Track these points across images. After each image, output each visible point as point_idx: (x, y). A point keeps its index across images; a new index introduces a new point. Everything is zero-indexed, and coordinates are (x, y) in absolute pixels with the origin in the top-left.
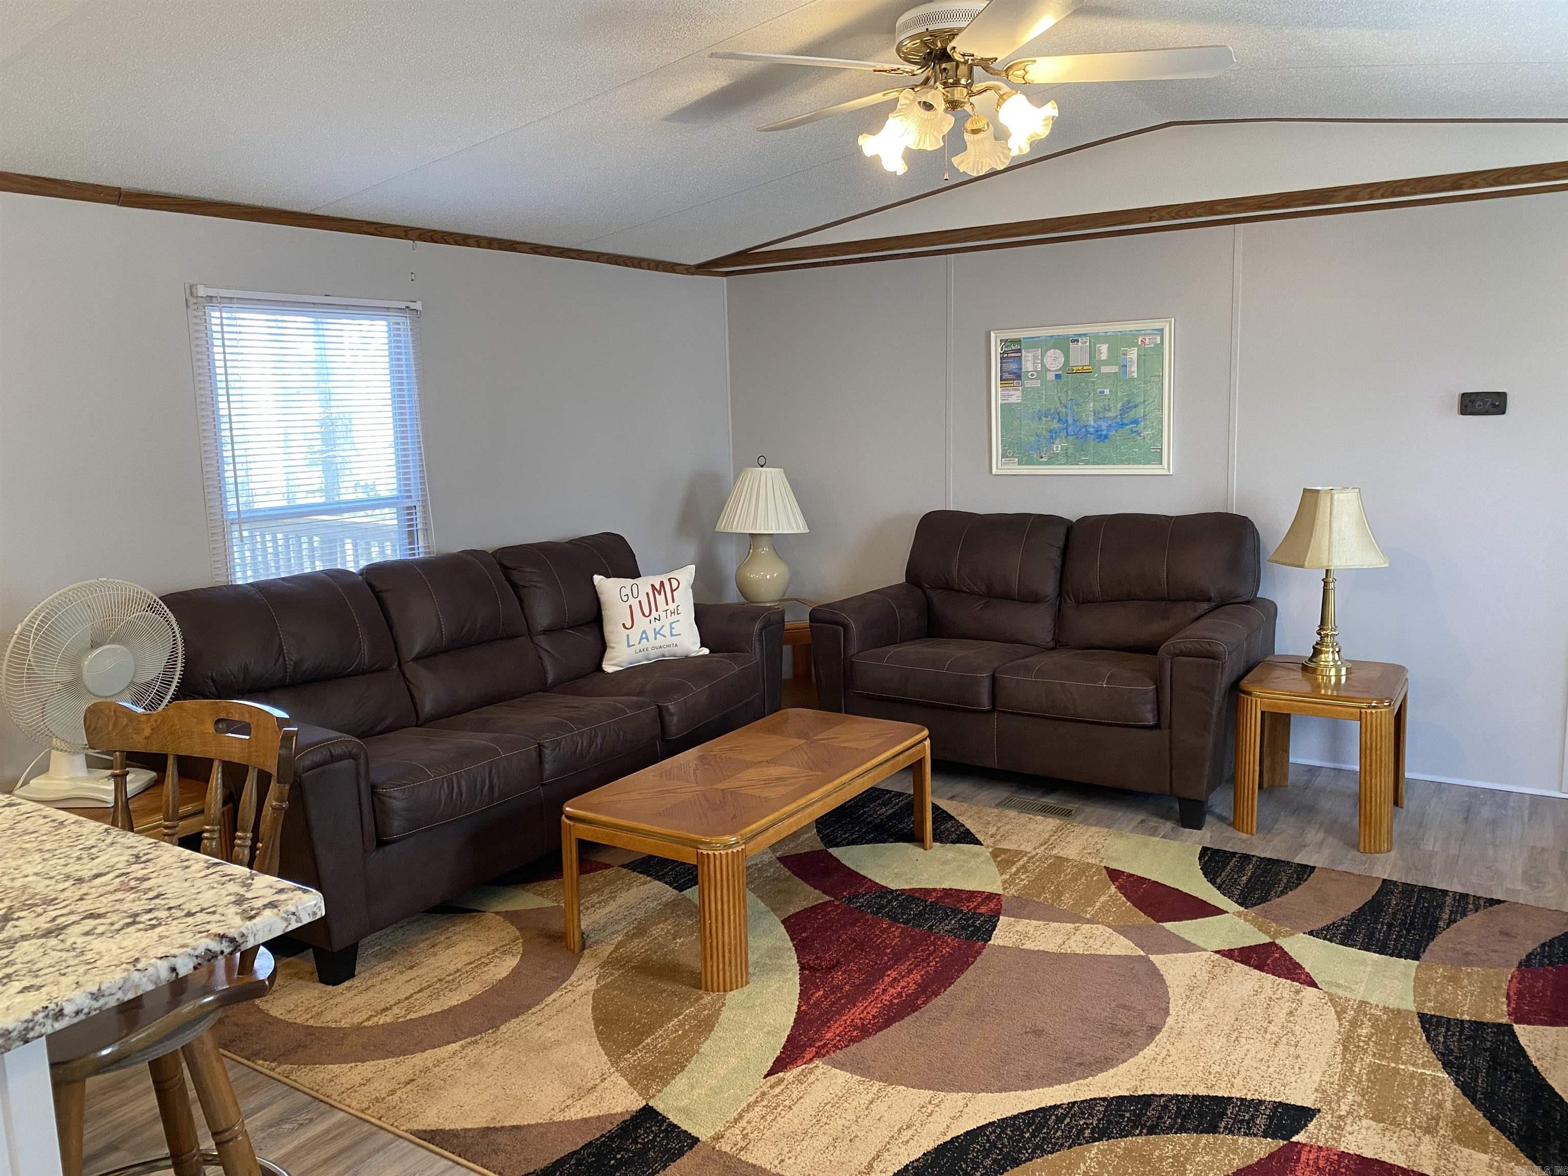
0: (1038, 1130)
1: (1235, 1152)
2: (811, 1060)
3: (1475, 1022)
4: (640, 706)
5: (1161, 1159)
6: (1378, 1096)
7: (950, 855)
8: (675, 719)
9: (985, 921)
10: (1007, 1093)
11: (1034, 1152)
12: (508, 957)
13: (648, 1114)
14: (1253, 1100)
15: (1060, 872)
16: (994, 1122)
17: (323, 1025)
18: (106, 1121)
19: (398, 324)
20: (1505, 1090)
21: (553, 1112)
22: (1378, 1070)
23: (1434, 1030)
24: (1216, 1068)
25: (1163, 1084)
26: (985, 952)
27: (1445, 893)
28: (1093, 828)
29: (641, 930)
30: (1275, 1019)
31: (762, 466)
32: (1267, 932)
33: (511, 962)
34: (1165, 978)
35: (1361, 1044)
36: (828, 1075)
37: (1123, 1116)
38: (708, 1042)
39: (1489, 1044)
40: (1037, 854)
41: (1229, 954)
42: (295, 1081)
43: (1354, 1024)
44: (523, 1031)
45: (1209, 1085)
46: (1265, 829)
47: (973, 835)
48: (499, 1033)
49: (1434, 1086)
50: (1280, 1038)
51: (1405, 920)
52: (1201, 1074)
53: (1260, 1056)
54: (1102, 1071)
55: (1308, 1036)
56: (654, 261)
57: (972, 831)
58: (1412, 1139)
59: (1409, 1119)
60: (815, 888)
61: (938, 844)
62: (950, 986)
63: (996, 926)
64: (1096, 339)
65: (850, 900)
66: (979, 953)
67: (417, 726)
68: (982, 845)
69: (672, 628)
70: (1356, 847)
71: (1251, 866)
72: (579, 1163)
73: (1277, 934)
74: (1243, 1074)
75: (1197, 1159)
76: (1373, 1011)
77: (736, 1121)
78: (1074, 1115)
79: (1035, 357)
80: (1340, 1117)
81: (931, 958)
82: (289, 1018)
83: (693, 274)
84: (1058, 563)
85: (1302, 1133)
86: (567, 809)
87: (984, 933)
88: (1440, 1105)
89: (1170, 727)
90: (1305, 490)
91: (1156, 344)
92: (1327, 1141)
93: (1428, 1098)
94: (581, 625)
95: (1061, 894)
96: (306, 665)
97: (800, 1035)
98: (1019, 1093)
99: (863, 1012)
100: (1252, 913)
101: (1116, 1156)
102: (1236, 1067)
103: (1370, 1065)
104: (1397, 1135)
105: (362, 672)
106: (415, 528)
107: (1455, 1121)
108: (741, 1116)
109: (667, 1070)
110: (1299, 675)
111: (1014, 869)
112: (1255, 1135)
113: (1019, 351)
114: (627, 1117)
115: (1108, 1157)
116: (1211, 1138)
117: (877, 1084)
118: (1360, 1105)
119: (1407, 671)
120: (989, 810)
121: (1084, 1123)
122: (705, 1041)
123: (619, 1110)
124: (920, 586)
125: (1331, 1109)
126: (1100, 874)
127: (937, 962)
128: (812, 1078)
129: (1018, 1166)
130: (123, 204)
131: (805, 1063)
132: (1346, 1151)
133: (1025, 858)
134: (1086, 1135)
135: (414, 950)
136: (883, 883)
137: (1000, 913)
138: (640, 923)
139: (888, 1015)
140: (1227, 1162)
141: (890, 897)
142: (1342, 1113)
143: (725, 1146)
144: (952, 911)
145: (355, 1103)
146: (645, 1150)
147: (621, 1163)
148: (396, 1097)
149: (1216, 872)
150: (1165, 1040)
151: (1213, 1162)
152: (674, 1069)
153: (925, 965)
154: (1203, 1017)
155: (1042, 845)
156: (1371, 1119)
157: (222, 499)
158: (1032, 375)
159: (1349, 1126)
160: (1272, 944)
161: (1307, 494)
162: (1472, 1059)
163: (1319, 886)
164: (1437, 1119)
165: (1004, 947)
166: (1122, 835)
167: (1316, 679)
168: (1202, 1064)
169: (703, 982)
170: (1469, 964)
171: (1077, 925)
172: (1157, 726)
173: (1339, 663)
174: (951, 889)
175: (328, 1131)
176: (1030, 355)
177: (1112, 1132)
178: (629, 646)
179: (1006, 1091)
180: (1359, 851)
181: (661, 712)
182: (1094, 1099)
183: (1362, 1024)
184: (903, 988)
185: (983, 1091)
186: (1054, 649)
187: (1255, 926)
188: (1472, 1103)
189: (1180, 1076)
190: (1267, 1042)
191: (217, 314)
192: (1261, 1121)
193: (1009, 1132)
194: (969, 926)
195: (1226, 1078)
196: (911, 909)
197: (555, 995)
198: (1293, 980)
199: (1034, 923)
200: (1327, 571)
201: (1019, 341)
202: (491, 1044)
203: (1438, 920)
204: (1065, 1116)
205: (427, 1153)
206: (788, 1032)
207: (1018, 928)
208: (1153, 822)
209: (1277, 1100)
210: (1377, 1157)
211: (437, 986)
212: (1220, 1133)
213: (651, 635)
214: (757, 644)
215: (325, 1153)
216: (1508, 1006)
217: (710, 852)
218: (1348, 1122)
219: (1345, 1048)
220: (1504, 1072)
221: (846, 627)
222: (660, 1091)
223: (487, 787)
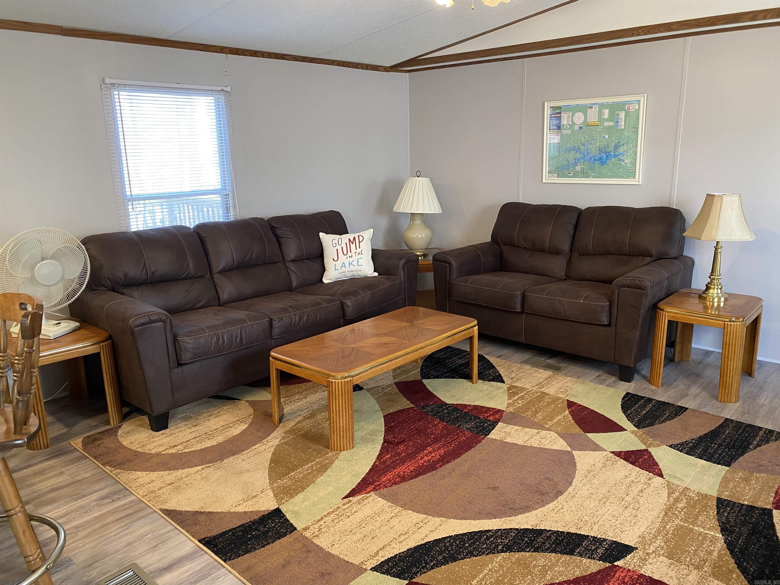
0: (474, 543)
1: (578, 567)
2: (370, 492)
3: (750, 506)
4: (330, 301)
5: (535, 566)
6: (675, 544)
7: (485, 387)
8: (351, 308)
9: (490, 425)
10: (465, 521)
11: (467, 555)
12: (242, 424)
13: (278, 512)
14: (600, 538)
15: (541, 401)
16: (452, 536)
17: (143, 451)
18: (29, 490)
19: (219, 99)
20: (753, 548)
21: (231, 507)
22: (680, 529)
23: (723, 508)
24: (586, 518)
25: (553, 524)
26: (483, 441)
27: (760, 428)
28: (570, 378)
29: (312, 415)
30: (631, 493)
31: (418, 177)
32: (645, 444)
33: (243, 427)
34: (577, 464)
35: (676, 512)
36: (375, 501)
37: (524, 540)
38: (322, 477)
39: (754, 519)
40: (533, 390)
41: (618, 454)
42: (119, 478)
43: (677, 500)
44: (234, 463)
45: (579, 527)
46: (667, 384)
47: (502, 377)
48: (223, 463)
49: (711, 541)
50: (630, 504)
51: (730, 443)
52: (576, 521)
53: (614, 514)
54: (521, 513)
55: (647, 504)
56: (364, 64)
57: (502, 375)
58: (686, 571)
59: (688, 559)
60: (408, 400)
61: (481, 381)
62: (457, 458)
63: (495, 427)
64: (602, 106)
65: (423, 407)
66: (480, 442)
67: (219, 306)
68: (504, 383)
69: (358, 262)
70: (716, 398)
71: (650, 405)
72: (233, 534)
73: (651, 445)
74: (600, 523)
75: (556, 569)
76: (690, 494)
77: (319, 521)
78: (497, 537)
79: (568, 117)
80: (648, 554)
81: (453, 442)
82: (130, 446)
83: (389, 71)
84: (572, 232)
85: (622, 560)
86: (272, 353)
87: (487, 431)
88: (710, 553)
89: (616, 326)
90: (708, 195)
91: (636, 110)
92: (635, 566)
93: (704, 548)
94: (313, 258)
95: (537, 412)
96: (157, 274)
97: (369, 477)
98: (472, 521)
99: (406, 468)
100: (640, 431)
101: (511, 562)
102: (598, 519)
103: (677, 525)
104: (677, 568)
105: (188, 278)
106: (228, 206)
107: (716, 563)
108: (322, 518)
109: (296, 490)
110: (697, 301)
111: (517, 397)
112: (594, 559)
113: (560, 113)
114: (266, 513)
115: (506, 562)
116: (567, 557)
117: (399, 508)
118: (662, 548)
119: (763, 301)
120: (515, 365)
121: (501, 542)
122: (320, 476)
123: (263, 509)
124: (497, 243)
125: (644, 549)
126: (563, 404)
127: (455, 445)
128: (366, 501)
129: (455, 562)
130: (64, 35)
131: (366, 493)
132: (644, 574)
133: (525, 392)
134: (499, 548)
135: (200, 417)
136: (444, 400)
137: (500, 421)
138: (313, 412)
139: (419, 471)
140: (572, 572)
141: (444, 408)
142: (649, 552)
143: (308, 534)
144: (475, 417)
145: (140, 493)
146: (268, 532)
147: (253, 537)
148: (161, 491)
149: (629, 407)
150: (563, 499)
151: (564, 571)
152: (299, 490)
153: (449, 446)
154: (590, 488)
155: (537, 385)
156: (666, 557)
157: (123, 188)
158: (567, 127)
159: (651, 559)
160: (646, 450)
161: (708, 197)
162: (740, 528)
163: (686, 419)
164: (705, 561)
165: (495, 439)
166: (583, 383)
167: (706, 303)
168: (579, 515)
169: (330, 445)
170: (760, 471)
171: (539, 431)
172: (609, 325)
173: (720, 295)
174: (478, 406)
175: (125, 505)
176: (565, 115)
177: (514, 548)
178: (335, 270)
179: (465, 519)
180: (718, 401)
181: (342, 305)
182: (512, 529)
183: (681, 501)
184: (432, 457)
185: (453, 518)
186: (565, 279)
187: (639, 440)
188: (731, 554)
189: (564, 520)
190: (621, 506)
191: (116, 93)
192: (600, 551)
193: (458, 542)
194: (480, 427)
195: (590, 524)
196: (453, 415)
197: (259, 445)
198: (650, 472)
199: (516, 427)
200: (717, 242)
201: (560, 108)
202: (216, 468)
203: (751, 444)
204: (491, 536)
205: (165, 521)
206: (363, 476)
207: (506, 430)
208: (604, 377)
209: (614, 540)
210: (661, 580)
211: (203, 436)
212: (574, 555)
213: (347, 265)
214: (402, 272)
215: (118, 516)
216: (774, 498)
217: (333, 381)
218: (651, 557)
219: (666, 514)
220: (757, 537)
221: (450, 264)
222: (287, 501)
223: (238, 339)
